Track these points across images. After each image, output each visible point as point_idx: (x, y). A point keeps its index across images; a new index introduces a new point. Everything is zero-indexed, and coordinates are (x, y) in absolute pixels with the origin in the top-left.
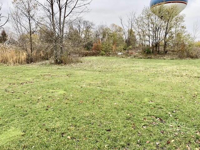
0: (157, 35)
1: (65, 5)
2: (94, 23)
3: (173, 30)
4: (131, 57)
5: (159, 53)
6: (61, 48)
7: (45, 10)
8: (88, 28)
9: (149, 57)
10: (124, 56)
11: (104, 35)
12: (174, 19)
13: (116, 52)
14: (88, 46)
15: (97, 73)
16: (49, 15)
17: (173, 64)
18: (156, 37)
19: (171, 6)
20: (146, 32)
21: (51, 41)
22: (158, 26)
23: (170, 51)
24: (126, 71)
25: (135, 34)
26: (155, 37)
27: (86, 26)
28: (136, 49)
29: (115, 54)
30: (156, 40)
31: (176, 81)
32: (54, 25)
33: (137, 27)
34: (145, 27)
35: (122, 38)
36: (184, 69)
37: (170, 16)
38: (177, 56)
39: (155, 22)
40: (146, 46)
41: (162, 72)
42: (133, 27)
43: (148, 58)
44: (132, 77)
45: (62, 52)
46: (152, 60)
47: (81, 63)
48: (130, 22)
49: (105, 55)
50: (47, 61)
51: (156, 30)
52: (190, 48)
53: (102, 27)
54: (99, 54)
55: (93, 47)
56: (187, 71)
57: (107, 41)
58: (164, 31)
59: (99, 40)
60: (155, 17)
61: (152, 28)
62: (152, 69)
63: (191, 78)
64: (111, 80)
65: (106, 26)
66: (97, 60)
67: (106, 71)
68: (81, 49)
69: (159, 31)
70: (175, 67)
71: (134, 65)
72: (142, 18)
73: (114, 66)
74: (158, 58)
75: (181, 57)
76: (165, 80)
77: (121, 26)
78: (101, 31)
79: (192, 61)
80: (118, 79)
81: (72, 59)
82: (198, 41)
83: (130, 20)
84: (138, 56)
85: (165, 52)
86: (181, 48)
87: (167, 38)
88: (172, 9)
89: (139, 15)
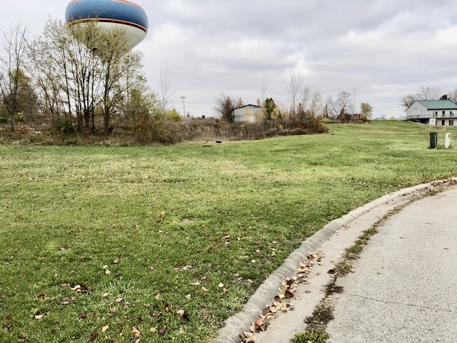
0: (86, 91)
3: (122, 82)
4: (22, 140)
5: (93, 131)
9: (70, 140)
12: (121, 58)
17: (125, 155)
18: (86, 94)
19: (112, 30)
20: (61, 83)
22: (88, 70)
23: (118, 127)
25: (33, 83)
26: (84, 94)
28: (37, 121)
30: (86, 102)
31: (130, 191)
33: (32, 65)
34: (56, 68)
36: (145, 165)
37: (112, 52)
38: (133, 140)
39: (79, 59)
40: (62, 115)
41: (100, 177)
42: (21, 64)
43: (69, 144)
44: (20, 194)
46: (78, 148)
48: (12, 52)
52: (158, 122)
56: (151, 170)
58: (103, 83)
60: (77, 47)
61: (73, 72)
62: (75, 170)
63: (157, 184)
69: (91, 81)
70: (127, 163)
71: (28, 162)
72: (46, 47)
74: (92, 144)
75: (142, 142)
76: (103, 193)
79: (162, 148)
82: (172, 109)
83: (13, 47)
84: (41, 140)
85: (109, 131)
86: (140, 122)
87: (111, 99)
88: (115, 36)
89: (36, 37)
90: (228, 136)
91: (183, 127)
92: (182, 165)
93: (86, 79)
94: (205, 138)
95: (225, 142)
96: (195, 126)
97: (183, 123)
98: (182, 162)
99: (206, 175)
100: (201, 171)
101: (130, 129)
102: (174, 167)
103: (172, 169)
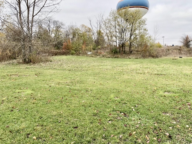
0: (123, 37)
1: (33, 4)
2: (64, 23)
3: (137, 32)
4: (100, 56)
5: (125, 52)
6: (30, 47)
7: (12, 8)
8: (58, 27)
9: (116, 56)
10: (93, 56)
11: (74, 35)
12: (138, 22)
13: (86, 52)
14: (58, 45)
15: (67, 72)
16: (16, 13)
17: (137, 62)
18: (123, 38)
19: (134, 11)
20: (114, 34)
21: (19, 40)
22: (124, 28)
23: (134, 51)
24: (95, 69)
25: (104, 35)
27: (56, 25)
28: (105, 49)
29: (85, 54)
30: (123, 41)
31: (139, 78)
32: (21, 24)
33: (105, 28)
34: (113, 28)
35: (91, 38)
36: (146, 67)
37: (134, 20)
38: (140, 56)
39: (121, 24)
40: (113, 46)
41: (128, 71)
42: (101, 28)
43: (116, 57)
44: (100, 75)
45: (30, 51)
46: (119, 59)
47: (51, 62)
48: (99, 24)
49: (75, 54)
50: (14, 61)
51: (122, 31)
52: (152, 48)
53: (72, 28)
54: (69, 53)
55: (63, 47)
56: (148, 69)
57: (76, 40)
58: (129, 33)
59: (69, 40)
60: (121, 19)
61: (118, 29)
62: (118, 68)
63: (152, 75)
64: (80, 79)
65: (76, 26)
66: (67, 59)
67: (76, 70)
68: (50, 48)
69: (125, 32)
70: (138, 66)
71: (102, 64)
72: (110, 20)
73: (84, 65)
74: (124, 57)
75: (144, 57)
76: (129, 77)
77: (90, 27)
78: (71, 31)
79: (153, 60)
80: (87, 77)
81: (41, 58)
82: (158, 43)
83: (99, 22)
84: (106, 56)
85: (131, 52)
86: (144, 49)
87: (132, 39)
88: (136, 13)
89: (107, 17)
90: (186, 54)
91: (163, 51)
92: (163, 67)
93: (123, 32)
94: (173, 55)
95: (184, 57)
96: (168, 50)
97: (163, 49)
98: (163, 66)
99: (175, 73)
100: (172, 71)
101: (139, 51)
102: (159, 69)
103: (158, 69)
